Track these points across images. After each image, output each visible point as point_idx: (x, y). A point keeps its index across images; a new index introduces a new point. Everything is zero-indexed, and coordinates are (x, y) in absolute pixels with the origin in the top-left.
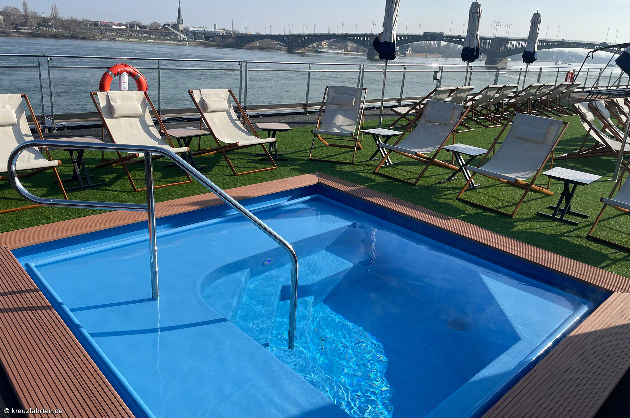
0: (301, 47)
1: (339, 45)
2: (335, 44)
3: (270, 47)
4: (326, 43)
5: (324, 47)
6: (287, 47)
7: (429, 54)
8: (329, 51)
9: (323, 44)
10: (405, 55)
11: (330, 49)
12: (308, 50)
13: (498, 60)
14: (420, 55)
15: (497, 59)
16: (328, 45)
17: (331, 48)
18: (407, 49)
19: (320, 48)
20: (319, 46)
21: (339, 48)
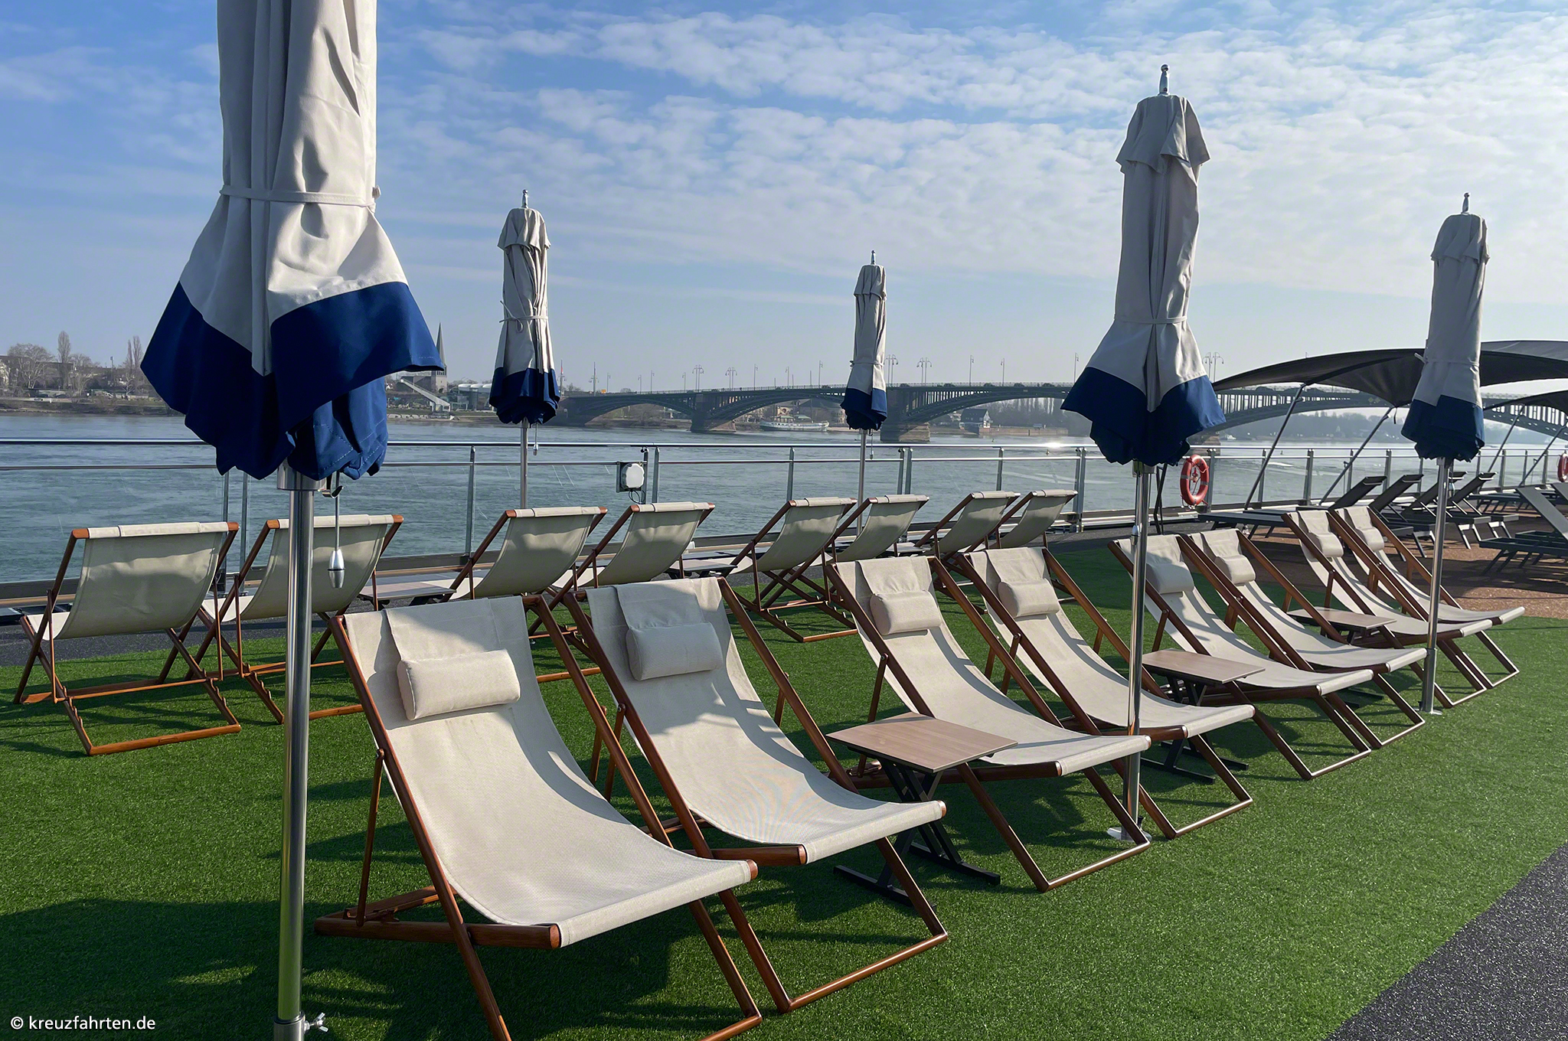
0: (721, 419)
1: (818, 411)
2: (808, 410)
3: (652, 422)
4: (788, 409)
5: (780, 417)
6: (691, 421)
7: (1036, 429)
8: (792, 427)
9: (779, 411)
10: (978, 432)
11: (795, 422)
12: (743, 426)
14: (1012, 430)
16: (791, 413)
17: (798, 421)
18: (981, 419)
19: (772, 420)
20: (771, 415)
21: (818, 420)
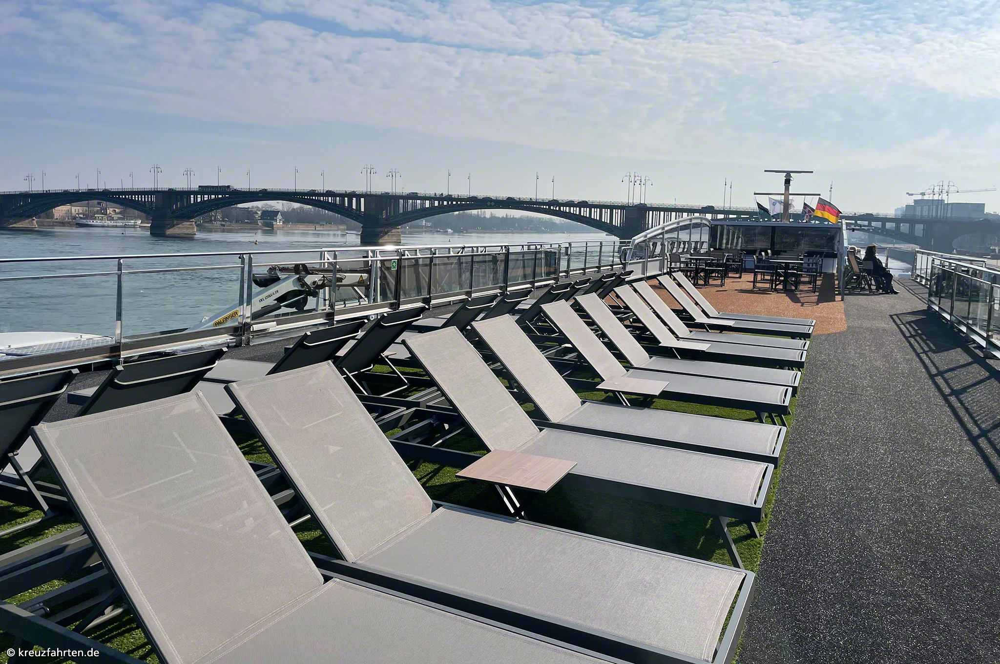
10: (273, 228)
13: (381, 232)
14: (301, 226)
15: (379, 229)
18: (275, 218)
